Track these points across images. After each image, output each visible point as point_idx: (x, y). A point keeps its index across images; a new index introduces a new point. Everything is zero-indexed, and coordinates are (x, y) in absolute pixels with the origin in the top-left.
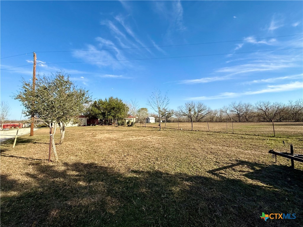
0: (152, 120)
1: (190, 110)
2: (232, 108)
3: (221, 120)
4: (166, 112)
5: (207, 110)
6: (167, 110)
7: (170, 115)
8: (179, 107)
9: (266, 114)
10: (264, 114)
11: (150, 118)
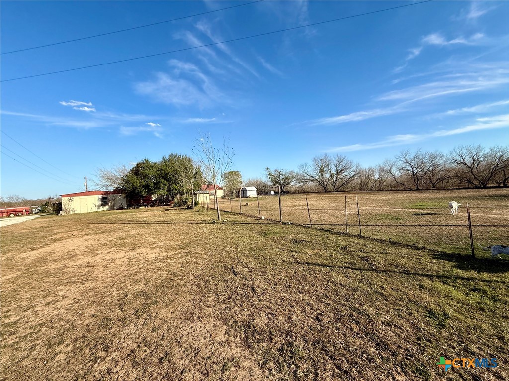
0: (252, 192)
1: (322, 171)
2: (400, 162)
3: (381, 188)
4: (281, 176)
5: (352, 169)
6: (281, 173)
7: (287, 180)
8: (301, 166)
9: (472, 172)
10: (468, 173)
11: (247, 188)
